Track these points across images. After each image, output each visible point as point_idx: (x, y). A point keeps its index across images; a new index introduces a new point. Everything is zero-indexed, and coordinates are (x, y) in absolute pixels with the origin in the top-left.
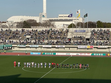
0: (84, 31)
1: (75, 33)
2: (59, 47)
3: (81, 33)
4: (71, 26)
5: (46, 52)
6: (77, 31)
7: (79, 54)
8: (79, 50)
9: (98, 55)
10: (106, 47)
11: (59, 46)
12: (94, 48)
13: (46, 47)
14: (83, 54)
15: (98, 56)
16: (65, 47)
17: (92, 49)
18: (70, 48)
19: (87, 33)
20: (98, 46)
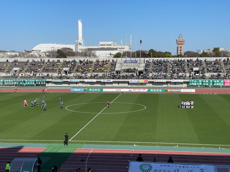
6: (127, 62)
7: (132, 90)
10: (164, 81)
11: (106, 81)
12: (149, 82)
14: (137, 90)
15: (156, 92)
16: (113, 82)
18: (119, 83)
20: (154, 80)
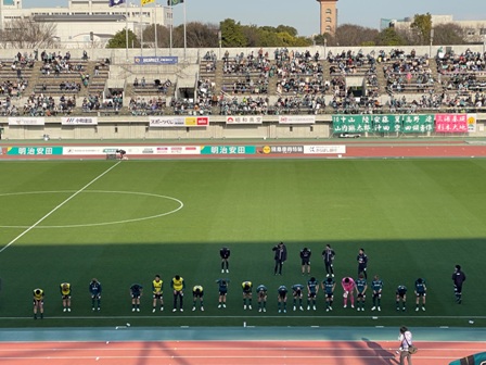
0: (173, 61)
1: (137, 68)
2: (75, 123)
3: (161, 68)
4: (119, 41)
5: (22, 145)
6: (145, 60)
7: (155, 150)
8: (152, 135)
9: (228, 151)
10: (255, 122)
11: (75, 120)
12: (212, 123)
13: (22, 123)
14: (170, 151)
15: (228, 155)
16: (100, 124)
17: (205, 128)
18: (119, 127)
19: (184, 65)
20: (228, 117)
